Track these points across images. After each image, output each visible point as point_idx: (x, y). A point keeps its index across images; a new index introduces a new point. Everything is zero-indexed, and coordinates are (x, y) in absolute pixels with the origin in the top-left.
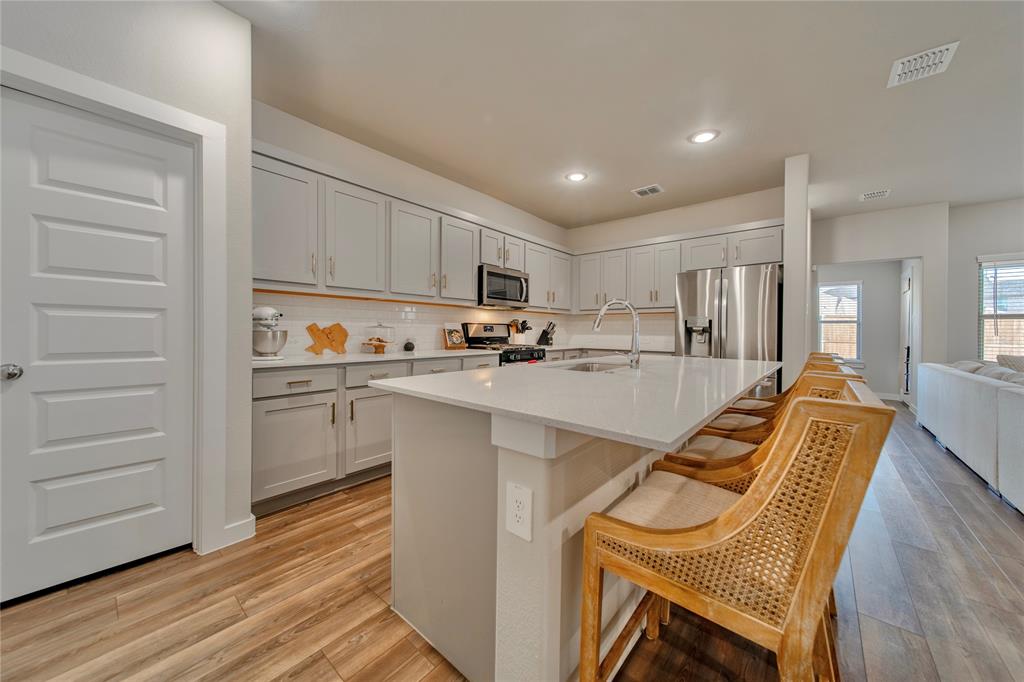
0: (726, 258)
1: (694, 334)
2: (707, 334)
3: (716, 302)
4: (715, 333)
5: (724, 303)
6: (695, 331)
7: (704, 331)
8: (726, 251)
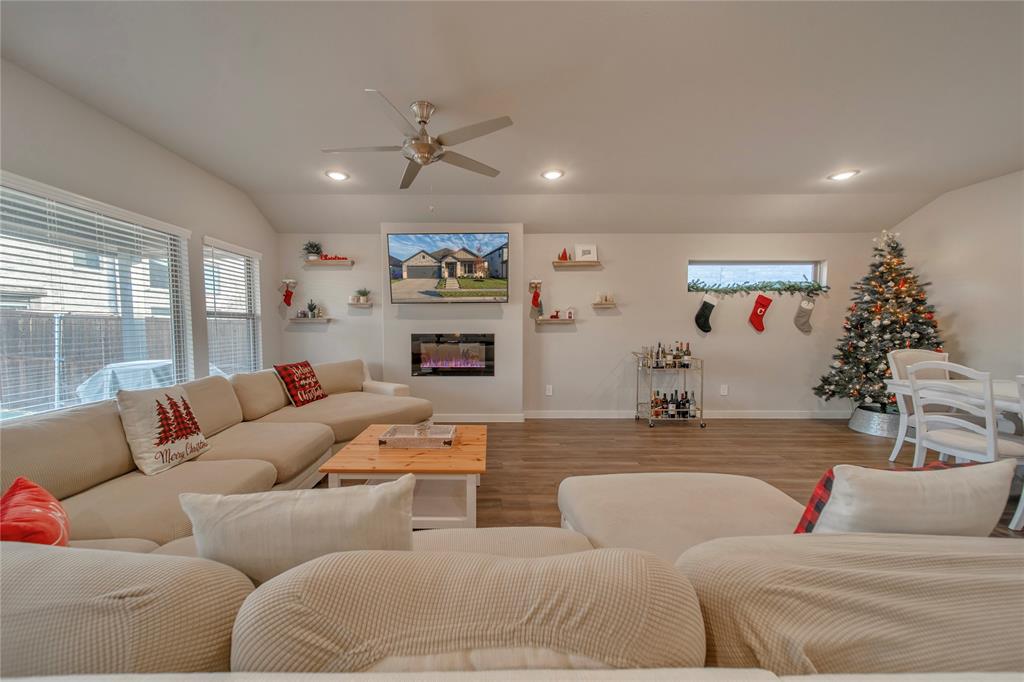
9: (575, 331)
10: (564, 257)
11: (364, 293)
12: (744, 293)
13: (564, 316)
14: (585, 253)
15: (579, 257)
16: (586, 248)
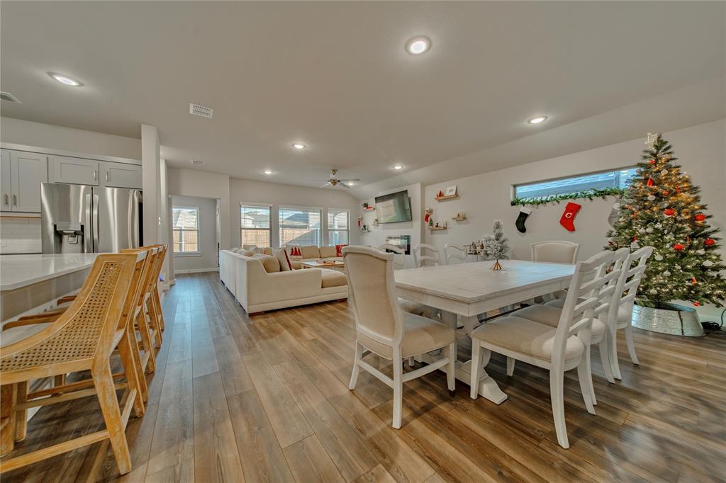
0: (98, 178)
1: (65, 238)
2: (80, 237)
3: (88, 211)
4: (87, 235)
5: (95, 212)
6: (65, 234)
7: (76, 233)
8: (98, 173)
9: (447, 233)
10: (441, 194)
11: (377, 220)
12: (555, 202)
13: (441, 225)
14: (450, 191)
15: (447, 194)
16: (451, 188)
